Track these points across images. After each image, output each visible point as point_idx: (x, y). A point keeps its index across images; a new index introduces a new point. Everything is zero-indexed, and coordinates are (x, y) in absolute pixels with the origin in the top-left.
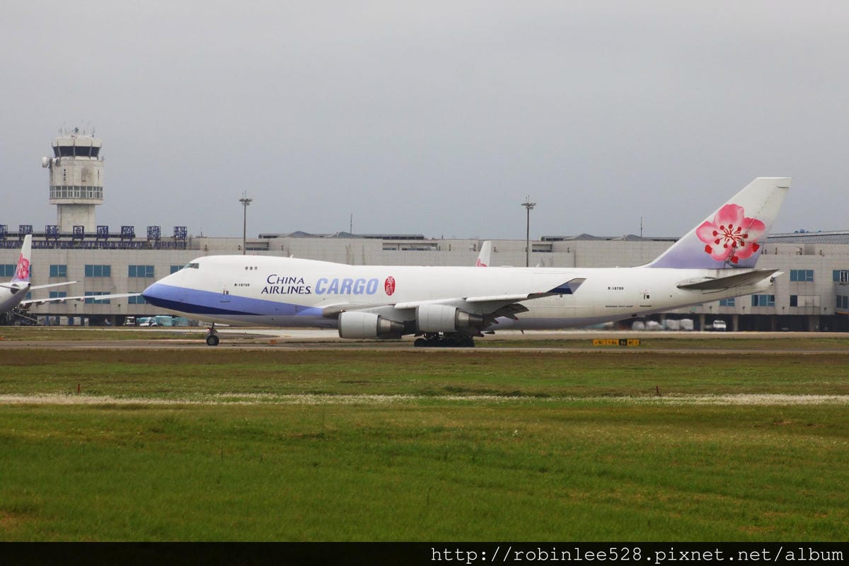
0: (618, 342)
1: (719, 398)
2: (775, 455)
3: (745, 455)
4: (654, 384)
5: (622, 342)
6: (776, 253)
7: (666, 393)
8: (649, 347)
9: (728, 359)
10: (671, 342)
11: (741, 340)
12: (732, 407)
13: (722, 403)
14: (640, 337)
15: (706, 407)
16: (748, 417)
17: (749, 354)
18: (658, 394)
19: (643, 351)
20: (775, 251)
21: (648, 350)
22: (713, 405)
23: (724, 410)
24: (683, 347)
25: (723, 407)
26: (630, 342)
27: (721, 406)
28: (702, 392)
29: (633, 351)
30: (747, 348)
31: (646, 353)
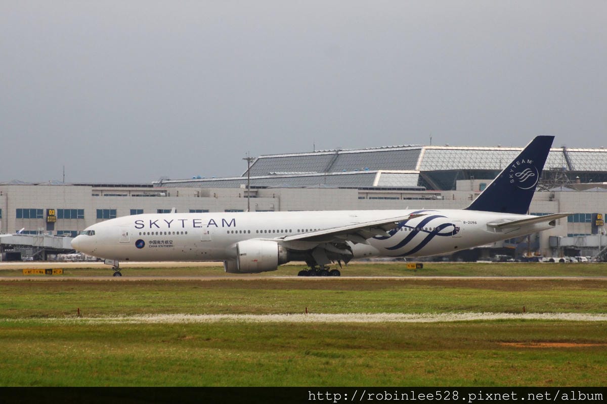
0: (44, 271)
1: (132, 318)
2: (180, 365)
3: (154, 365)
4: (76, 307)
5: (48, 272)
6: (177, 196)
7: (86, 314)
8: (70, 276)
9: (139, 285)
10: (89, 271)
11: (149, 268)
12: (143, 325)
13: (133, 322)
14: (63, 267)
15: (121, 325)
16: (156, 334)
17: (155, 281)
18: (79, 315)
19: (66, 278)
20: (176, 194)
21: (71, 278)
22: (127, 324)
23: (136, 328)
24: (100, 275)
25: (135, 325)
26: (54, 272)
27: (133, 324)
28: (116, 313)
29: (58, 278)
30: (154, 276)
31: (68, 281)
